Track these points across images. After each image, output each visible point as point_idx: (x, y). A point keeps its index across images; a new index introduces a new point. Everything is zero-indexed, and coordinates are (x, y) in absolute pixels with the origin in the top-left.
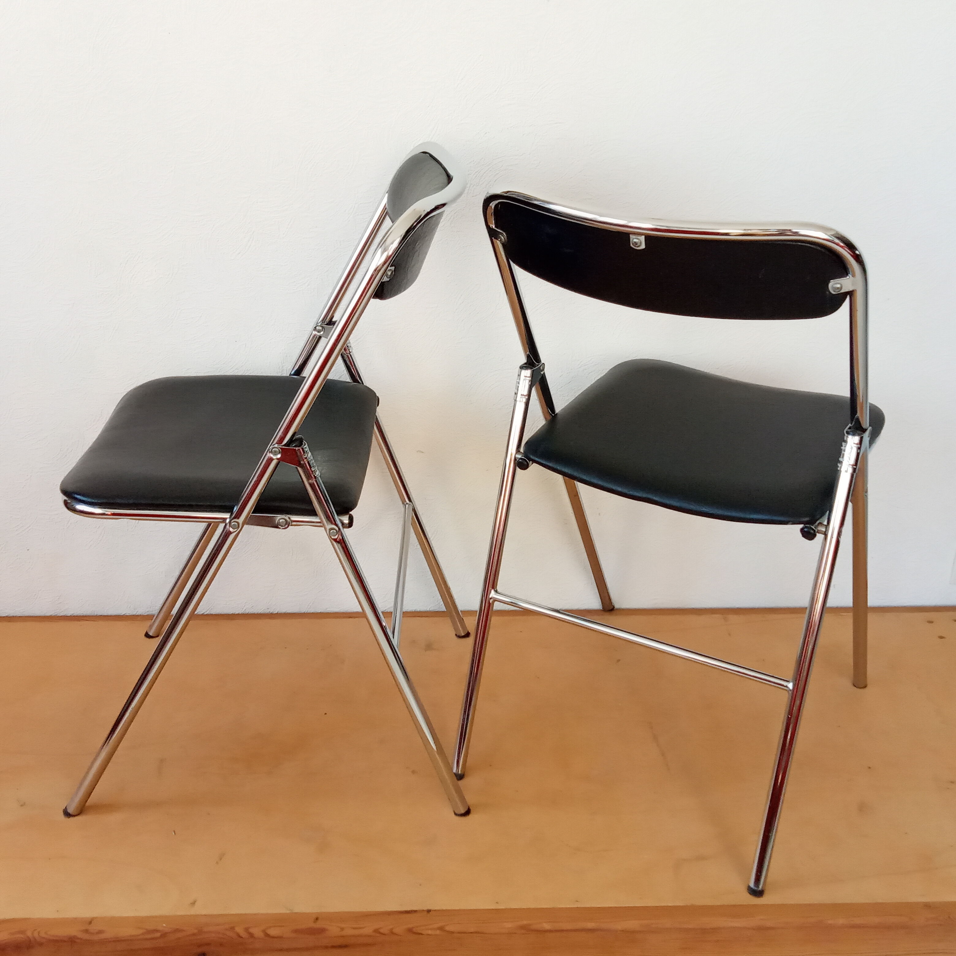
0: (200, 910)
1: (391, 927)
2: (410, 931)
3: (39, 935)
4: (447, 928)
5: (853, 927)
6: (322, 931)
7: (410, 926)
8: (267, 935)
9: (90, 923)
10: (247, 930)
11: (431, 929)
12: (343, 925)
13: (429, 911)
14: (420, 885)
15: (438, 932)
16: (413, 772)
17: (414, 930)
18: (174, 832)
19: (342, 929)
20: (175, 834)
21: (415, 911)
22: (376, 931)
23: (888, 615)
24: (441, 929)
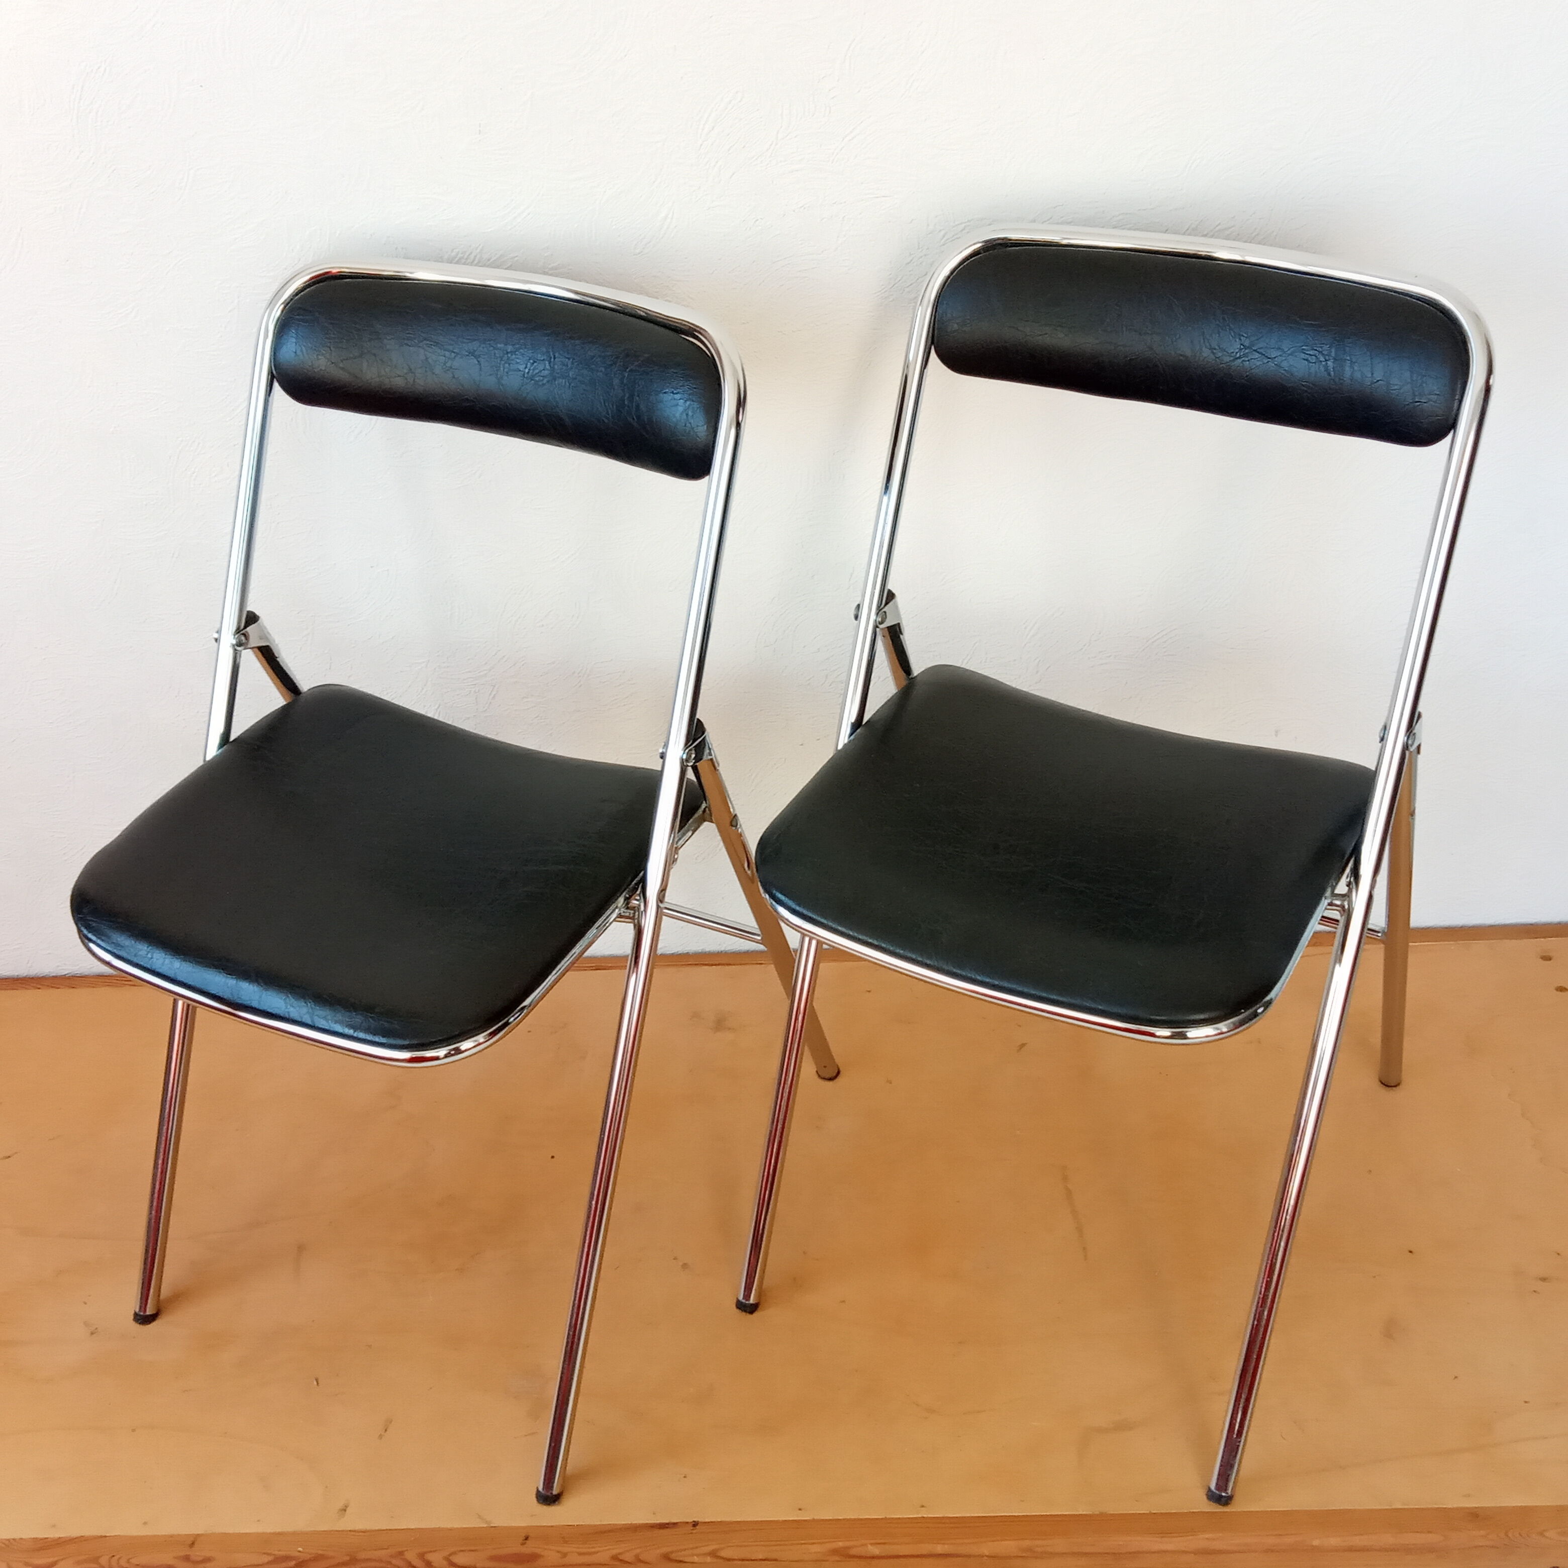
0: (354, 1522)
1: (638, 1551)
2: (667, 1557)
3: (118, 1564)
4: (723, 1554)
5: (1351, 1549)
6: (533, 1557)
7: (665, 1550)
8: (452, 1564)
9: (192, 1544)
10: (422, 1556)
11: (698, 1555)
12: (565, 1549)
13: (695, 1524)
14: (685, 1477)
15: (709, 1559)
16: (685, 1266)
17: (673, 1556)
18: (317, 1380)
19: (565, 1555)
20: (318, 1384)
21: (675, 1524)
22: (615, 1558)
23: (1480, 946)
24: (713, 1554)
